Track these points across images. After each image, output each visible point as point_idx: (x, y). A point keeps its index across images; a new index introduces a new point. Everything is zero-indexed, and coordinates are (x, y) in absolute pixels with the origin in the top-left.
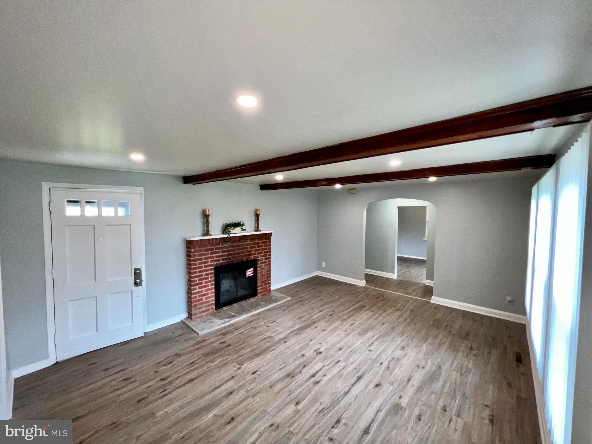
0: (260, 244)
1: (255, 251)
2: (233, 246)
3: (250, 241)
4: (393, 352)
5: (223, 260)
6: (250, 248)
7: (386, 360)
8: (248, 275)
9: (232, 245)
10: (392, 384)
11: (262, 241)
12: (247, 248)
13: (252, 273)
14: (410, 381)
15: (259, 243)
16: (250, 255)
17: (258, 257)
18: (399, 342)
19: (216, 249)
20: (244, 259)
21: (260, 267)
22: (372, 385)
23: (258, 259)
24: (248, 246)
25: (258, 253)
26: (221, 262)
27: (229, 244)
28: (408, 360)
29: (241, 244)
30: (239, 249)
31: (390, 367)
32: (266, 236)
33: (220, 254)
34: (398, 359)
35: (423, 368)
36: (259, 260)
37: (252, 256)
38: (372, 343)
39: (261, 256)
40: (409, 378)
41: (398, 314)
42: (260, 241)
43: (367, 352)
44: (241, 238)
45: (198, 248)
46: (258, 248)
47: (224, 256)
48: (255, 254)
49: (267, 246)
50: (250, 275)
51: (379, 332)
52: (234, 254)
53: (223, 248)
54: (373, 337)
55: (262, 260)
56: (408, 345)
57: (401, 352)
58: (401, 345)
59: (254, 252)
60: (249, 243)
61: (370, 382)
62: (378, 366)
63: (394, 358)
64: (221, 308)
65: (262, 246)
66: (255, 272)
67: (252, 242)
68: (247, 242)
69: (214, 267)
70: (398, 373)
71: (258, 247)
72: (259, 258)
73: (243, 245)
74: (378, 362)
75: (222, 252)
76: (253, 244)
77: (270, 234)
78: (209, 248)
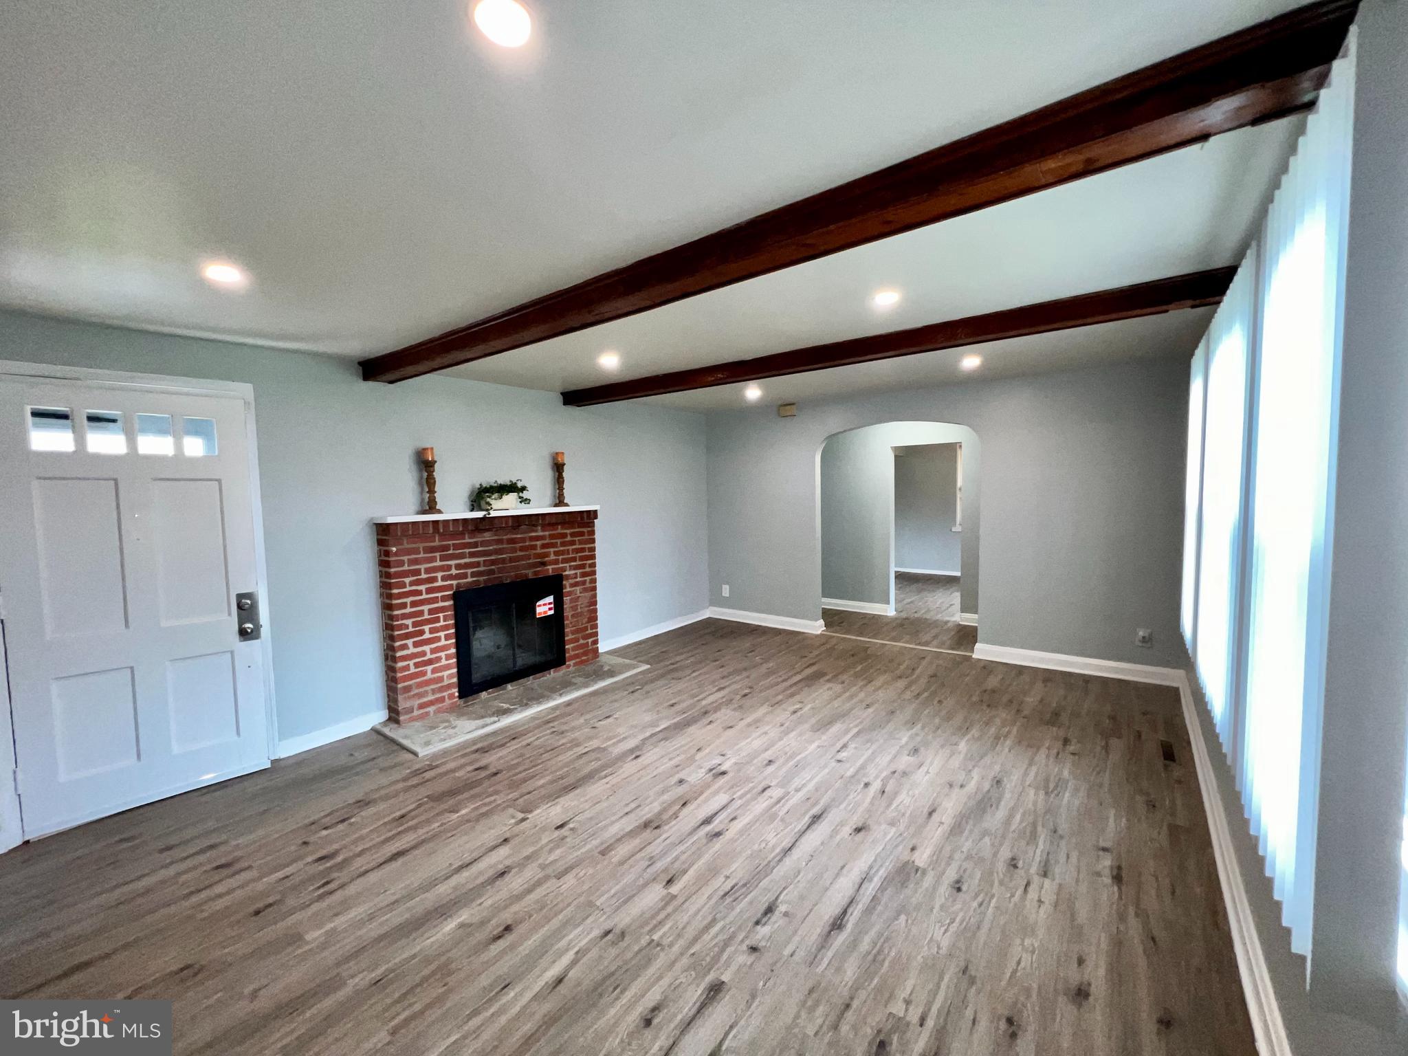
0: (569, 538)
1: (556, 553)
2: (500, 541)
3: (543, 530)
4: (891, 761)
5: (473, 575)
6: (544, 546)
7: (876, 777)
8: (540, 614)
9: (496, 538)
10: (892, 824)
11: (572, 531)
12: (534, 547)
13: (550, 609)
14: (935, 815)
15: (564, 536)
16: (544, 564)
17: (565, 571)
18: (904, 740)
19: (456, 547)
20: (530, 573)
21: (569, 593)
22: (847, 830)
23: (564, 574)
24: (539, 543)
25: (565, 561)
26: (470, 580)
27: (487, 536)
28: (927, 772)
29: (519, 536)
30: (514, 550)
31: (886, 790)
32: (582, 518)
33: (467, 560)
34: (905, 774)
35: (962, 786)
36: (568, 577)
37: (550, 568)
38: (845, 746)
39: (571, 568)
40: (933, 808)
41: (901, 684)
42: (568, 531)
43: (834, 764)
44: (518, 521)
45: (408, 543)
46: (562, 549)
47: (478, 564)
48: (556, 562)
49: (586, 544)
50: (545, 612)
51: (861, 722)
52: (503, 560)
53: (475, 545)
54: (847, 731)
55: (576, 578)
56: (926, 744)
57: (911, 759)
58: (911, 746)
59: (552, 557)
60: (541, 534)
61: (842, 824)
62: (859, 791)
63: (894, 772)
64: (475, 696)
65: (573, 543)
66: (559, 605)
67: (547, 533)
68: (536, 531)
69: (451, 592)
70: (907, 801)
71: (563, 544)
72: (567, 573)
73: (523, 540)
74: (859, 781)
75: (472, 555)
76: (551, 537)
77: (592, 515)
78: (437, 543)
